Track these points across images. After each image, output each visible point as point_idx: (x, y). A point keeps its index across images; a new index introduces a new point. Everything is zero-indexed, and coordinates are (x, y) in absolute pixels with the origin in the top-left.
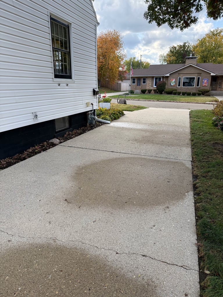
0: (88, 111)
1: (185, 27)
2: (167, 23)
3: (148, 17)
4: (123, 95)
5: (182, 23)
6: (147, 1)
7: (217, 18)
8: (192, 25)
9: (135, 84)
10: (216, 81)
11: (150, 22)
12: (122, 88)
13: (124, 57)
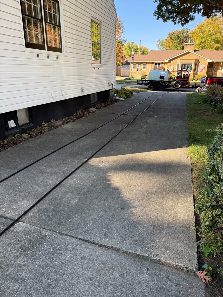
0: (109, 90)
1: (185, 23)
2: (171, 20)
3: (156, 15)
4: (125, 79)
5: (183, 20)
6: (156, 1)
7: (210, 17)
8: (191, 22)
9: (135, 69)
10: (212, 67)
11: (158, 18)
12: (122, 72)
13: (124, 42)
